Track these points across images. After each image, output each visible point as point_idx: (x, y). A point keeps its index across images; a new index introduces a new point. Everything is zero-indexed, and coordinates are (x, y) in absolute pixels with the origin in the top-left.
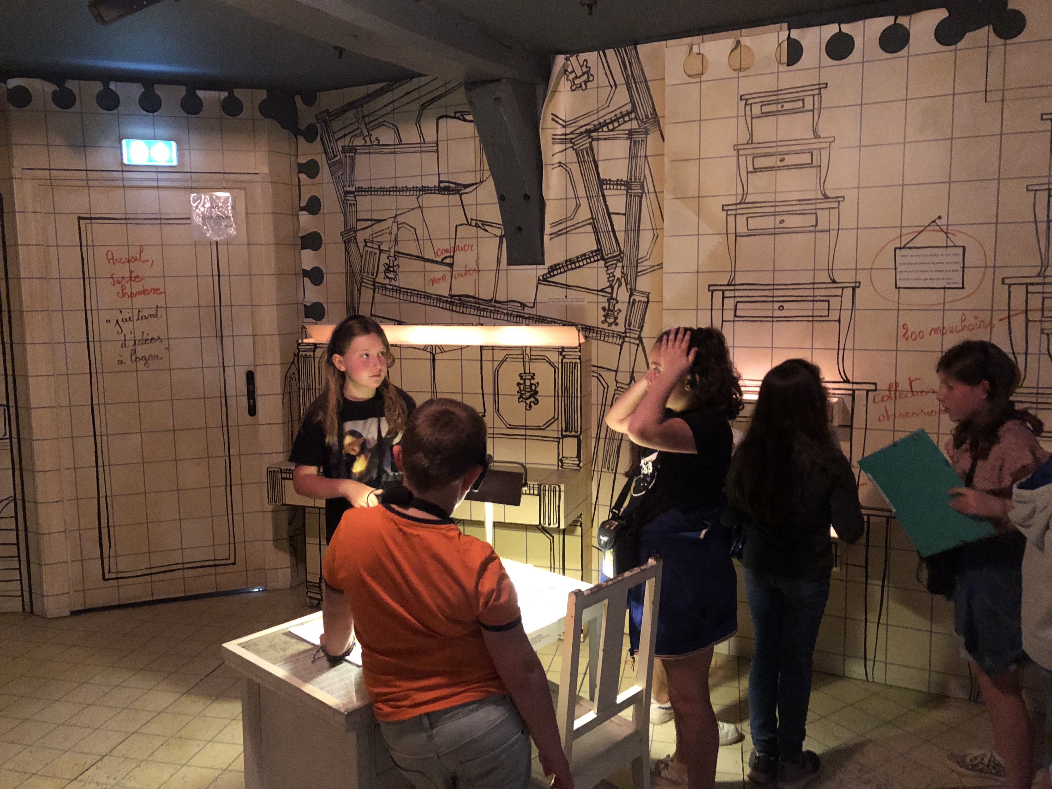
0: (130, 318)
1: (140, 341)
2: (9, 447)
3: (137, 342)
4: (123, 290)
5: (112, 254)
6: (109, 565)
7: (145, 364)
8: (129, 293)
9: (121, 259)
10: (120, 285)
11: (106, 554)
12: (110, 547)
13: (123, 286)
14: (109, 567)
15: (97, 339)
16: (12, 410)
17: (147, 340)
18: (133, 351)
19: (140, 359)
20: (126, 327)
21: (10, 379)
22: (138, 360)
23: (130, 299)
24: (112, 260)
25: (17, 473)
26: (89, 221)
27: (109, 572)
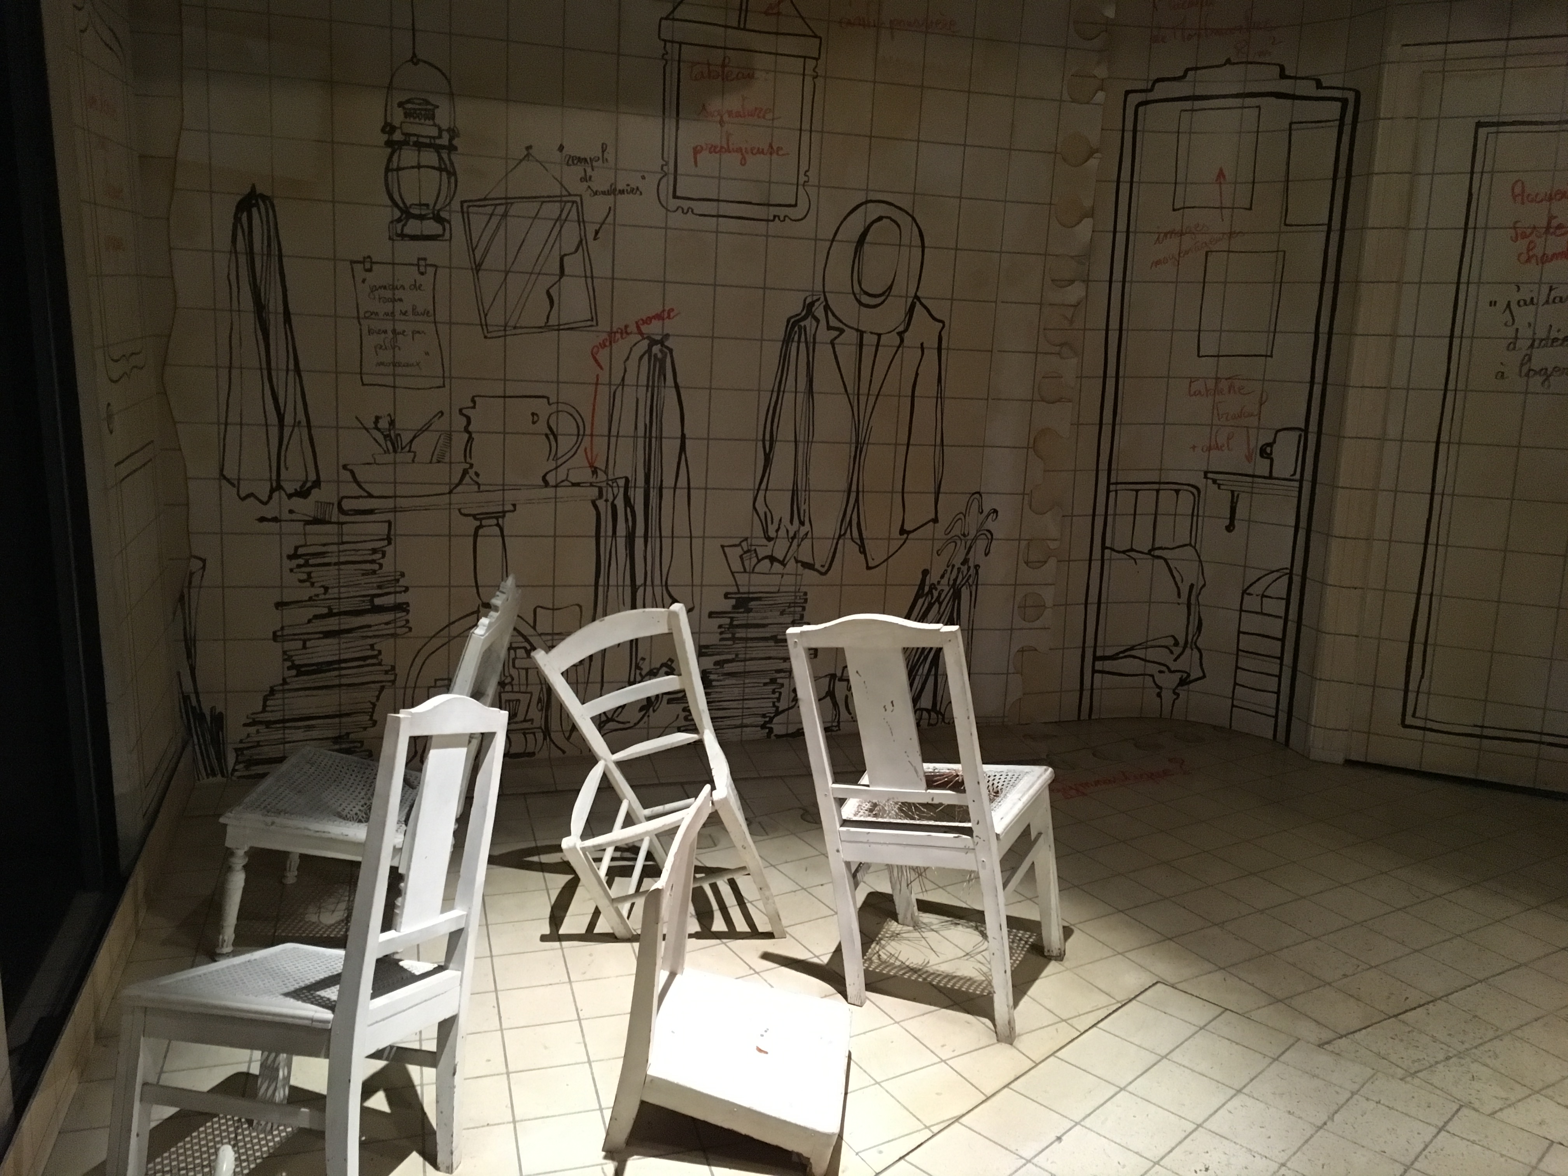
0: (1532, 299)
1: (1542, 340)
2: (1296, 494)
3: (1536, 344)
4: (1528, 250)
5: (1523, 187)
6: (1416, 704)
7: (1543, 383)
8: (1540, 255)
9: (1537, 195)
10: (1526, 241)
11: (1413, 686)
12: (1422, 677)
13: (1531, 242)
14: (1415, 708)
15: (1467, 332)
16: (1312, 439)
17: (1556, 340)
18: (1527, 358)
19: (1536, 373)
20: (1523, 315)
21: (1317, 389)
22: (1532, 373)
23: (1540, 265)
24: (1520, 196)
25: (1302, 534)
26: (1494, 129)
27: (1414, 716)
